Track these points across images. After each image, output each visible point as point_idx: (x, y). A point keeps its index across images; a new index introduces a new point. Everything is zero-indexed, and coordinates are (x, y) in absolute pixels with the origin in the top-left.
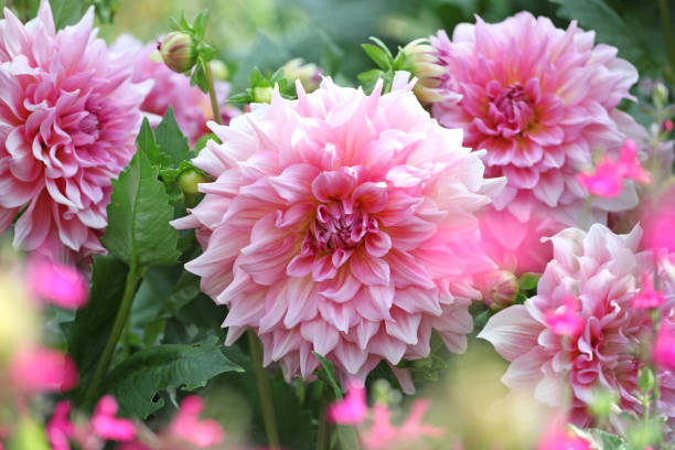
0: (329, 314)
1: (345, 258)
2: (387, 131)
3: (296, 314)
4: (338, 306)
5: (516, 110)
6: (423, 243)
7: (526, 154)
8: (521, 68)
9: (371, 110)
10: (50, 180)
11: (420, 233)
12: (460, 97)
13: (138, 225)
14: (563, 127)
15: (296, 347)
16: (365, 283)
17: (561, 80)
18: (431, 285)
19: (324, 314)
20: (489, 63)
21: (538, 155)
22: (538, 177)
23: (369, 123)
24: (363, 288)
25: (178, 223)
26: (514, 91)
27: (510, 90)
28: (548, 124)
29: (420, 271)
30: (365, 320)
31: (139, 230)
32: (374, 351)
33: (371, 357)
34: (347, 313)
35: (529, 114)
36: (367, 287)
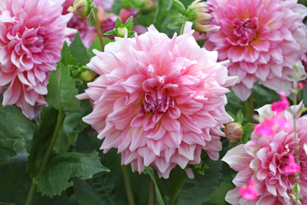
0: (151, 145)
1: (158, 119)
2: (179, 58)
3: (135, 145)
4: (155, 142)
5: (246, 34)
6: (197, 112)
7: (251, 56)
8: (250, 11)
9: (171, 47)
10: (20, 72)
11: (195, 108)
12: (219, 27)
13: (61, 95)
14: (270, 41)
15: (136, 158)
16: (168, 130)
17: (270, 17)
18: (200, 132)
19: (148, 145)
20: (234, 8)
21: (257, 56)
22: (256, 66)
23: (170, 53)
24: (167, 132)
25: (80, 97)
26: (246, 23)
27: (244, 22)
28: (262, 39)
29: (195, 125)
30: (168, 148)
31: (62, 98)
32: (173, 161)
33: (172, 164)
34: (159, 145)
35: (253, 34)
36: (170, 132)
